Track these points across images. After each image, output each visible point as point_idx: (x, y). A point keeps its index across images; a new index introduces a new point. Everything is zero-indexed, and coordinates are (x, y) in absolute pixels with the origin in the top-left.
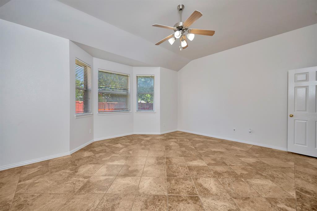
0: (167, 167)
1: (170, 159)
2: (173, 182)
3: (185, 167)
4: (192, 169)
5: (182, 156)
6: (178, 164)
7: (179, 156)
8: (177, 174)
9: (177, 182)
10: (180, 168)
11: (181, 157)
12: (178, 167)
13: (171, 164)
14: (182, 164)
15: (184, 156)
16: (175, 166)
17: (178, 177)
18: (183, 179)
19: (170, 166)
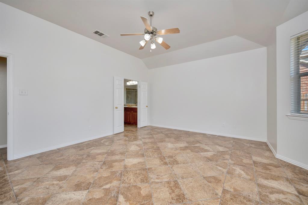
0: (162, 154)
1: (162, 162)
2: (155, 147)
3: (147, 156)
4: (141, 155)
5: (149, 169)
6: (153, 158)
7: (153, 169)
8: (153, 151)
9: (153, 147)
10: (151, 155)
11: (150, 167)
12: (153, 155)
13: (160, 157)
14: (150, 159)
15: (146, 169)
16: (156, 156)
17: (152, 149)
18: (149, 148)
19: (160, 156)
